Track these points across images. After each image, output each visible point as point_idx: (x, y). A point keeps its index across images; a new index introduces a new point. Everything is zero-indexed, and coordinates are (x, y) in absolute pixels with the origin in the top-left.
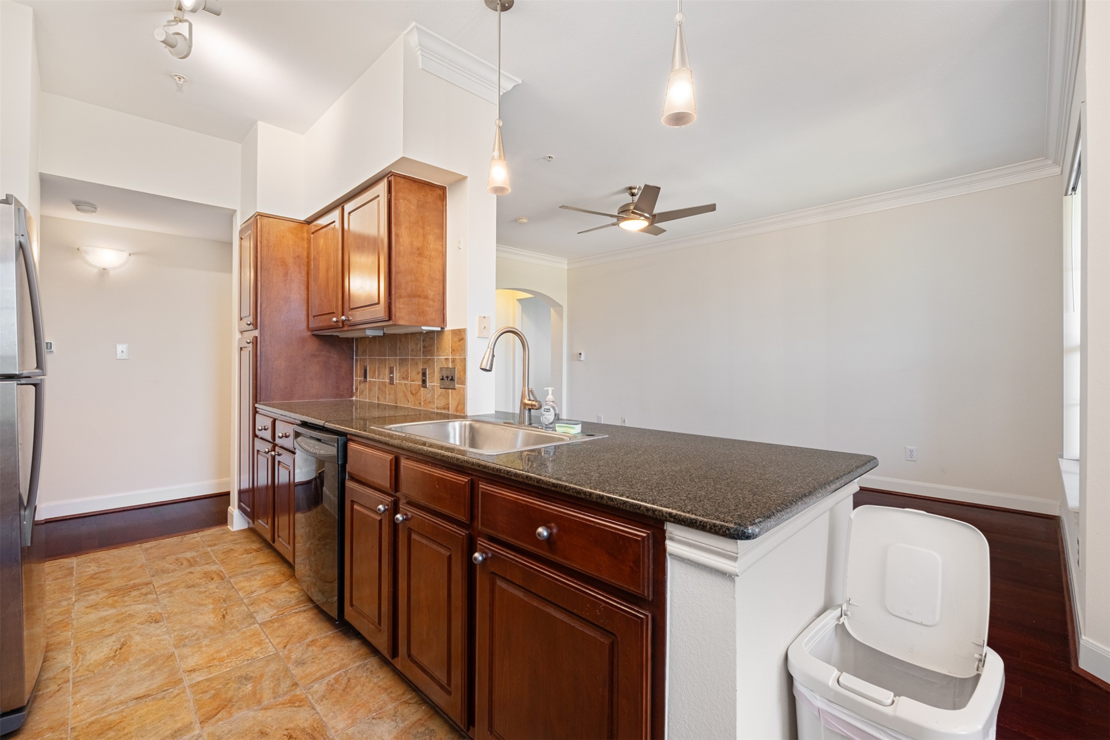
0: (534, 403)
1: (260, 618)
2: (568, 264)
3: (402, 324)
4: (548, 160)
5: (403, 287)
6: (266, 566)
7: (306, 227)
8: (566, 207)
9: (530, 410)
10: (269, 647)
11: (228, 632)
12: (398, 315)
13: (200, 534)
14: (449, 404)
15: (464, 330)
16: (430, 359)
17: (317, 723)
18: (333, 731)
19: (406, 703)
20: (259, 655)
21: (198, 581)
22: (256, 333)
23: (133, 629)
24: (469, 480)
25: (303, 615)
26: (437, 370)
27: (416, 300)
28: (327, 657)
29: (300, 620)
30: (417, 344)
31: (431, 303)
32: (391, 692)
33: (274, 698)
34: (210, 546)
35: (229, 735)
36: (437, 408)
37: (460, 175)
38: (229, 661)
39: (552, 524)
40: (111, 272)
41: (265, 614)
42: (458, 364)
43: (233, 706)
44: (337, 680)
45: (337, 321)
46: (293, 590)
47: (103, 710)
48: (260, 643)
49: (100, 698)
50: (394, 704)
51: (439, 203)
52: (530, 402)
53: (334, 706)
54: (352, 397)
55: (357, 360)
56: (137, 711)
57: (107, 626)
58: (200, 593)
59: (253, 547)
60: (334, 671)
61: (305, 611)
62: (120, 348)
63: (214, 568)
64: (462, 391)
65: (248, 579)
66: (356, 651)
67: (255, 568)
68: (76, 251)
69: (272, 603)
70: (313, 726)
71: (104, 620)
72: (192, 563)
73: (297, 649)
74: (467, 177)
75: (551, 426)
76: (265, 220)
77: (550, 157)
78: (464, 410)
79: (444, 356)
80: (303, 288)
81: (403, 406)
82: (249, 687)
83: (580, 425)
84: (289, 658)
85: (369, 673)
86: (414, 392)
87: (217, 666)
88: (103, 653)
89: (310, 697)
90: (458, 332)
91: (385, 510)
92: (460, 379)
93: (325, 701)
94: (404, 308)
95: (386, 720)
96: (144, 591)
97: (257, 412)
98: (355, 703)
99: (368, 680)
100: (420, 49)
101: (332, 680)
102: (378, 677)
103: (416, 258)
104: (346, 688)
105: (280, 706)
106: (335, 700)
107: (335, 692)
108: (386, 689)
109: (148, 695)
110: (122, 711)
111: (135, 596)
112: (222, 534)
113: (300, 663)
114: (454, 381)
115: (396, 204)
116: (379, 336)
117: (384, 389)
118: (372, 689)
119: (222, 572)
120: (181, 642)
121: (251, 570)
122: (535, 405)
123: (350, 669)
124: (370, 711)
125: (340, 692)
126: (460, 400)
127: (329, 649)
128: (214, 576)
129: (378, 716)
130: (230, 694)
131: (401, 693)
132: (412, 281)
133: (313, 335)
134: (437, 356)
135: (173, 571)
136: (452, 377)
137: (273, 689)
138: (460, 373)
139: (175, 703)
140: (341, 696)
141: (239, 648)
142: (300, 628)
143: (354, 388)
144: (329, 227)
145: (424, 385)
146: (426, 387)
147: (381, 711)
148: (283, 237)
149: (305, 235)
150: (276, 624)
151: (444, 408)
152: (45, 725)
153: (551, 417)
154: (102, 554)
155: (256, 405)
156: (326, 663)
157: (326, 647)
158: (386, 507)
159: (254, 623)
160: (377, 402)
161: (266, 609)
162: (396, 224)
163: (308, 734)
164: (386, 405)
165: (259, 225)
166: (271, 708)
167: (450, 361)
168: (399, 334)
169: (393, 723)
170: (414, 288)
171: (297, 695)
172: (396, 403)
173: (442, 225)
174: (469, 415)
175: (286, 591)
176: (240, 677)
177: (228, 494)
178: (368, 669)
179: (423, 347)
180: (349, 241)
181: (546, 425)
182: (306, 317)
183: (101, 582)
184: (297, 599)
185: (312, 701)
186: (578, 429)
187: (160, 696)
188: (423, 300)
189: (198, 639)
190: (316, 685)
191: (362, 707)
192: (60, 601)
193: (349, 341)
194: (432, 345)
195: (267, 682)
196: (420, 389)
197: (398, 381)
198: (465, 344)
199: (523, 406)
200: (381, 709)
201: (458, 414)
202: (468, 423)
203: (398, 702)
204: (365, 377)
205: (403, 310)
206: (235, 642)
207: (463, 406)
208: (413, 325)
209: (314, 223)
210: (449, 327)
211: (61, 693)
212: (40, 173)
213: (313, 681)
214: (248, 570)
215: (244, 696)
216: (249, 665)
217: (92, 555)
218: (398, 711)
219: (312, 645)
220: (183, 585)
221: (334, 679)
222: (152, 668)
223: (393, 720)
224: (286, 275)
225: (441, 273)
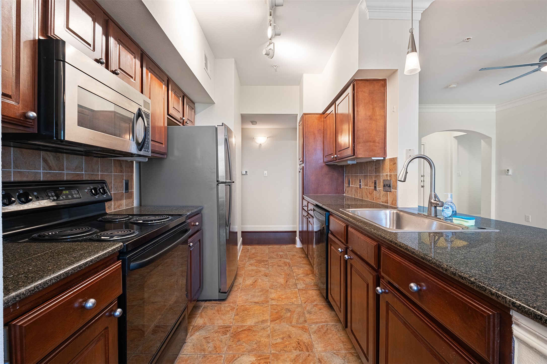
0: (438, 202)
1: (299, 286)
2: (496, 108)
3: (360, 157)
4: (467, 42)
5: (361, 137)
6: (306, 265)
7: (323, 116)
8: (485, 69)
9: (435, 207)
10: (299, 300)
11: (287, 288)
12: (358, 152)
13: (286, 246)
14: (388, 200)
15: (396, 158)
16: (378, 175)
17: (310, 343)
18: (316, 350)
19: (351, 354)
20: (295, 302)
21: (282, 264)
22: (303, 165)
23: (260, 276)
24: (377, 244)
25: (315, 291)
26: (382, 181)
27: (368, 144)
28: (320, 314)
29: (313, 293)
30: (372, 167)
31: (377, 144)
32: (345, 345)
33: (297, 323)
34: (288, 252)
35: (278, 331)
36: (382, 202)
37: (393, 69)
38: (284, 300)
39: (423, 284)
40: (262, 145)
41: (301, 286)
42: (393, 178)
43: (282, 319)
44: (322, 327)
45: (333, 158)
46: (313, 279)
47: (246, 302)
48: (296, 297)
49: (246, 298)
50: (346, 351)
51: (382, 89)
52: (436, 202)
53: (319, 338)
54: (344, 194)
55: (346, 176)
56: (254, 307)
57: (253, 273)
58: (282, 269)
59: (303, 256)
60: (322, 322)
61: (316, 290)
62: (266, 172)
63: (288, 261)
64: (395, 193)
65: (298, 269)
66: (334, 317)
67: (301, 265)
68: (253, 139)
69: (304, 282)
70: (308, 343)
71: (253, 270)
72: (281, 257)
73: (309, 305)
74: (398, 70)
75: (449, 218)
76: (307, 116)
77: (468, 39)
78: (396, 204)
79: (385, 174)
80: (322, 143)
81: (366, 200)
82: (289, 314)
83: (475, 220)
84: (306, 308)
85: (337, 330)
86: (370, 192)
87: (280, 301)
88: (250, 282)
89: (310, 330)
90: (393, 159)
91: (342, 251)
92: (394, 186)
93: (315, 335)
94: (362, 149)
95: (340, 357)
96: (265, 263)
97: (304, 199)
98: (328, 342)
99: (336, 333)
100: (368, 9)
101: (320, 326)
102: (341, 334)
103: (368, 121)
104: (325, 332)
105: (298, 328)
106: (319, 336)
107: (320, 332)
108: (343, 342)
109: (258, 303)
110: (250, 305)
111: (262, 265)
112: (293, 248)
113: (309, 313)
114: (391, 187)
115: (357, 95)
116: (355, 164)
117: (357, 190)
118: (337, 339)
119: (290, 263)
120: (272, 287)
121: (300, 265)
122: (438, 204)
123: (329, 324)
124: (333, 349)
125: (322, 333)
126: (394, 199)
127: (322, 311)
128: (287, 264)
129: (337, 353)
130: (282, 314)
131: (350, 347)
132: (366, 134)
133: (326, 164)
134: (382, 173)
135: (275, 258)
136: (390, 185)
137: (297, 319)
138: (394, 183)
139: (265, 309)
140: (322, 335)
141: (289, 296)
142: (313, 297)
143: (345, 190)
144: (331, 114)
145: (375, 189)
146: (376, 190)
147: (339, 352)
148: (314, 122)
149: (323, 119)
150: (304, 291)
151: (386, 202)
152: (232, 301)
153: (449, 212)
154: (257, 247)
155: (304, 196)
156: (319, 317)
157: (321, 310)
158: (342, 250)
159: (296, 288)
160: (354, 197)
161: (302, 283)
162: (357, 105)
163: (306, 346)
164: (358, 199)
165: (304, 118)
166: (294, 327)
167: (389, 176)
168: (364, 162)
169: (343, 360)
170: (367, 137)
171: (305, 326)
172: (362, 198)
173: (384, 101)
174: (399, 207)
175: (311, 278)
176: (287, 309)
177: (296, 232)
178: (337, 328)
179: (375, 169)
180: (338, 119)
181: (445, 217)
182: (323, 157)
183: (255, 256)
184: (314, 283)
185: (310, 332)
186: (471, 223)
187: (261, 305)
188: (372, 144)
189: (277, 288)
190: (313, 325)
191: (330, 345)
192: (244, 260)
193: (342, 167)
194: (379, 167)
195: (296, 315)
196: (373, 191)
197: (363, 187)
198: (397, 166)
199: (430, 204)
200: (339, 350)
201: (393, 206)
202: (395, 211)
203: (347, 351)
204: (349, 184)
205: (361, 150)
206: (288, 293)
207: (395, 202)
208: (366, 157)
209: (326, 113)
210: (388, 157)
211: (237, 292)
212: (241, 114)
213: (313, 323)
214: (299, 265)
215: (286, 317)
216: (291, 305)
217: (254, 246)
218: (346, 356)
219: (316, 306)
220: (277, 265)
221: (321, 326)
222: (262, 293)
223: (343, 359)
224: (315, 138)
225: (383, 127)
